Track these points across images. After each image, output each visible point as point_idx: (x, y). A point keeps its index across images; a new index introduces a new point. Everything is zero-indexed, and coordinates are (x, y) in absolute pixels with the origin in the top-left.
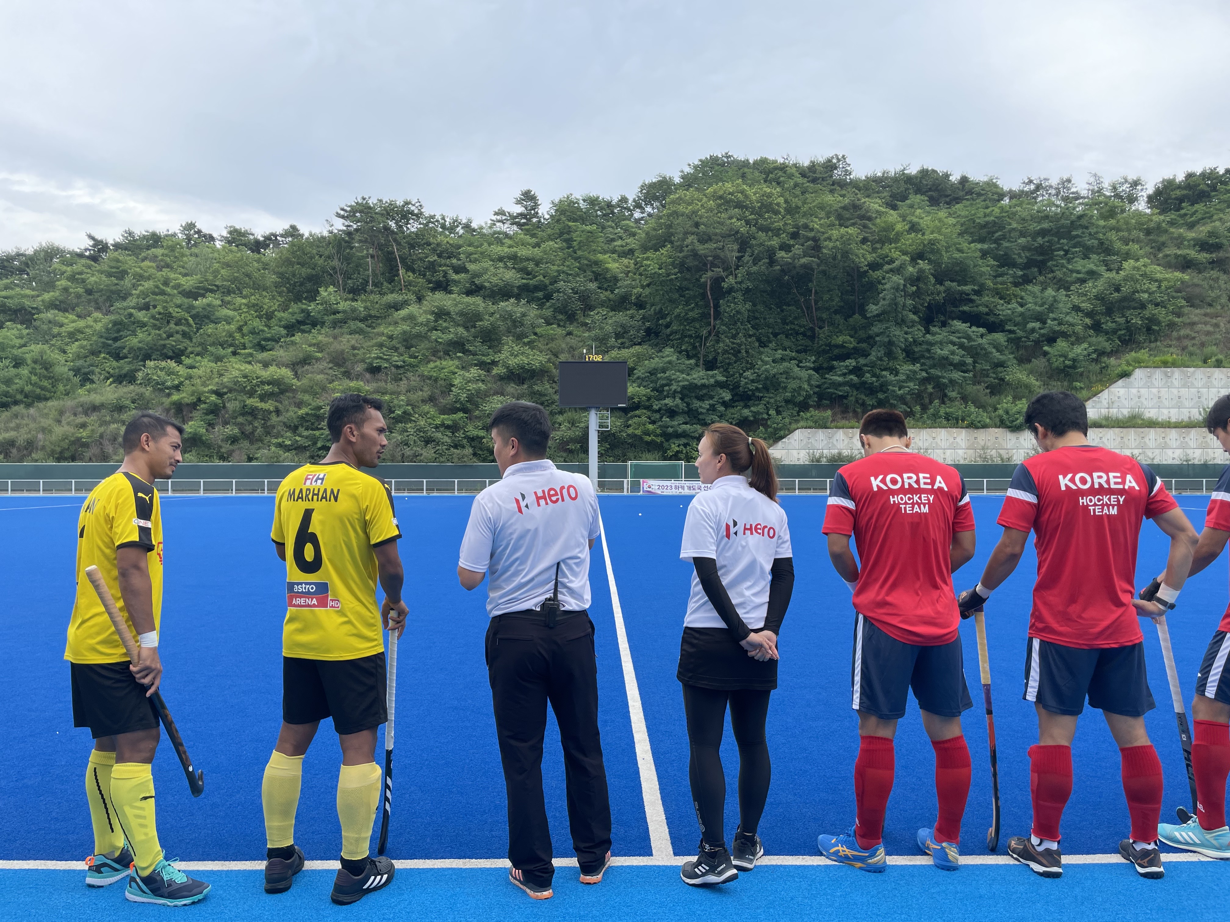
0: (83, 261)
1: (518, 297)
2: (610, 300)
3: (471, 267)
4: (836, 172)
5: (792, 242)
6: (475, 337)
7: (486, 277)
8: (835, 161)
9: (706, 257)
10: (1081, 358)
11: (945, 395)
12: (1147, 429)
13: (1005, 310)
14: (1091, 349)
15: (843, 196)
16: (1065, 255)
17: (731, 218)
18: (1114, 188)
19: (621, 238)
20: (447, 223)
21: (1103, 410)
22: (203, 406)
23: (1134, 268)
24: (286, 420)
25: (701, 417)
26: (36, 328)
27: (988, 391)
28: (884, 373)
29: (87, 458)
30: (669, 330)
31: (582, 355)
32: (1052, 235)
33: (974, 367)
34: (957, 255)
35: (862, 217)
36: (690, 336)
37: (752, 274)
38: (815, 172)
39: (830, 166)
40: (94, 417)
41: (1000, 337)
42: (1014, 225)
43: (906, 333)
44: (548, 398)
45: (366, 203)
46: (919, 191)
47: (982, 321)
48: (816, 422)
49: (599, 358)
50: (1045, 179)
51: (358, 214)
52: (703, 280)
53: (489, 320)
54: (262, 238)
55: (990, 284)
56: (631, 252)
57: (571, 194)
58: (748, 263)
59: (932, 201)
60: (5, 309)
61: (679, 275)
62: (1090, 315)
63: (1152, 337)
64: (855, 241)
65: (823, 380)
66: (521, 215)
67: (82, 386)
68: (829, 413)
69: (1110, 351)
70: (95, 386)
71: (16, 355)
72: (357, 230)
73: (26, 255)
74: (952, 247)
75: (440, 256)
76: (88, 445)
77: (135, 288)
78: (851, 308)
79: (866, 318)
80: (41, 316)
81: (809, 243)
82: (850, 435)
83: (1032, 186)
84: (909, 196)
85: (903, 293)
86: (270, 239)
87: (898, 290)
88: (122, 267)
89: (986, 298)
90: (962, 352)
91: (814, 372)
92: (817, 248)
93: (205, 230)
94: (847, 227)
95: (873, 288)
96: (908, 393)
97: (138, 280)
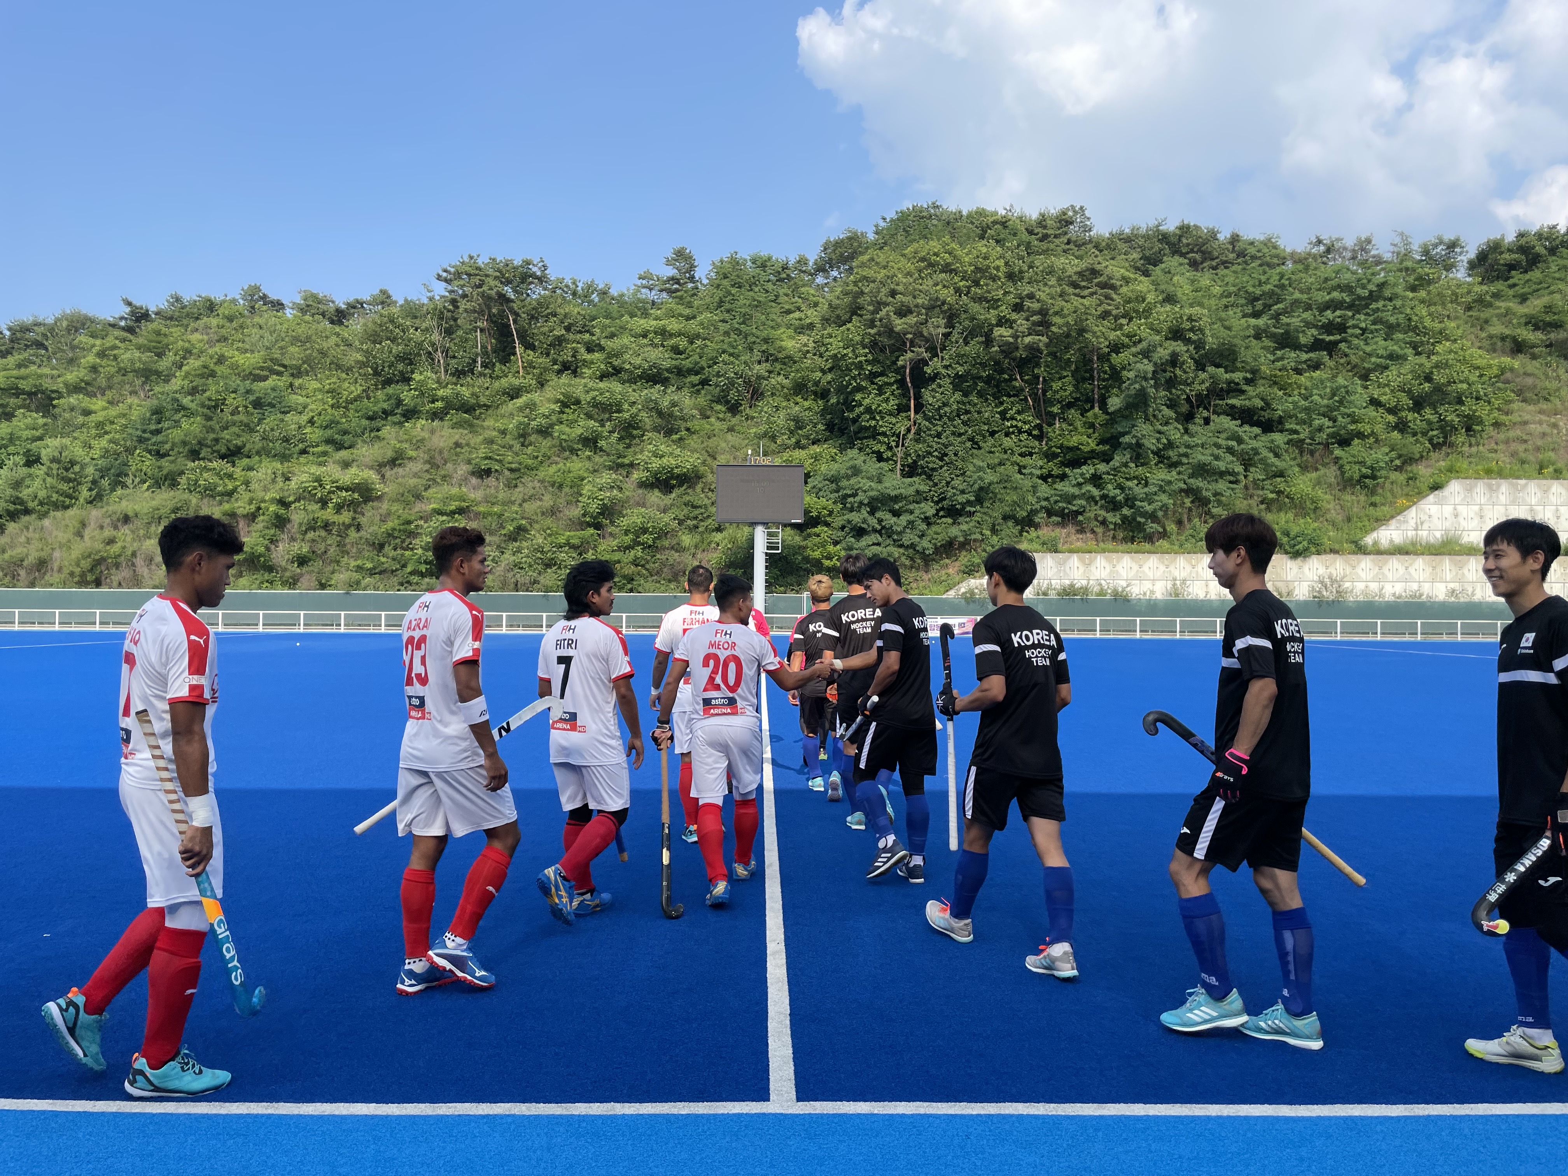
0: (117, 333)
1: (665, 382)
2: (783, 387)
3: (609, 344)
4: (1071, 227)
5: (1014, 316)
6: (611, 432)
7: (626, 357)
8: (1070, 213)
9: (905, 334)
10: (1382, 465)
11: (1208, 512)
12: (1465, 557)
13: (1280, 408)
14: (1394, 454)
15: (1080, 258)
16: (1362, 334)
17: (936, 284)
18: (1426, 252)
19: (799, 309)
20: (579, 289)
21: (1409, 533)
22: (261, 518)
23: (1450, 352)
24: (368, 537)
26: (55, 417)
27: (1263, 506)
28: (1129, 484)
29: (116, 583)
30: (857, 426)
31: (746, 457)
32: (1344, 309)
33: (1246, 476)
34: (1224, 333)
35: (1104, 286)
36: (884, 434)
37: (962, 356)
38: (1045, 227)
39: (1064, 221)
40: (125, 530)
41: (1279, 438)
42: (1297, 295)
43: (1159, 432)
44: (702, 511)
45: (474, 262)
46: (1176, 251)
47: (1255, 418)
49: (767, 461)
50: (1338, 240)
51: (465, 277)
52: (900, 363)
53: (628, 411)
54: (344, 307)
55: (1265, 370)
56: (811, 326)
57: (736, 253)
58: (957, 342)
59: (1194, 265)
60: (17, 392)
61: (870, 357)
62: (1392, 411)
63: (1473, 440)
64: (1093, 315)
65: (1053, 492)
66: (673, 279)
67: (113, 490)
68: (1060, 533)
69: (1417, 456)
70: (128, 491)
71: (29, 451)
72: (464, 296)
73: (44, 325)
74: (1219, 324)
75: (568, 329)
76: (117, 566)
77: (180, 367)
78: (1090, 401)
79: (1107, 413)
80: (62, 401)
81: (1035, 318)
82: (1087, 561)
83: (1322, 248)
84: (1165, 258)
85: (1152, 382)
86: (354, 307)
87: (1145, 379)
88: (165, 341)
89: (1262, 388)
90: (1229, 458)
91: (1040, 481)
92: (1045, 324)
93: (273, 296)
94: (1083, 297)
95: (1116, 376)
96: (1161, 509)
97: (184, 358)
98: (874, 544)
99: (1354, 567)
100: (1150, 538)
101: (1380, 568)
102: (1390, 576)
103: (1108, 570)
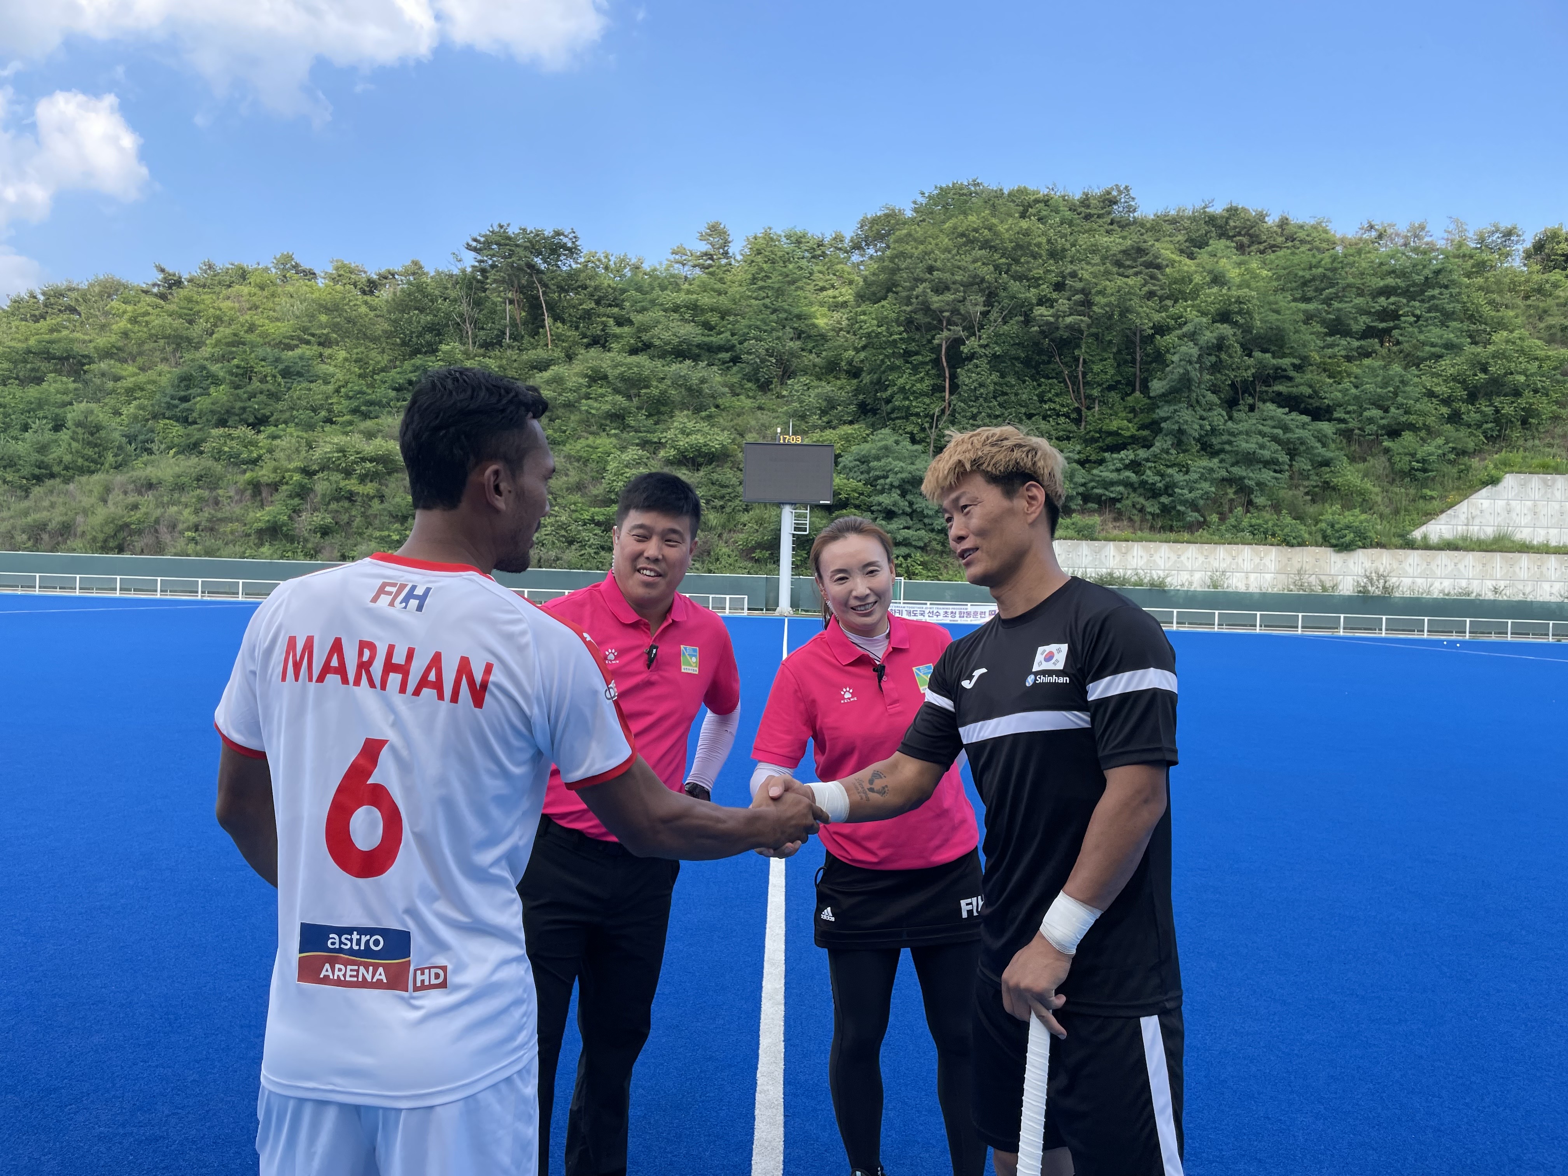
0: (149, 299)
1: (696, 358)
2: (815, 366)
3: (637, 318)
4: (1115, 207)
5: (1055, 295)
6: (639, 408)
7: (656, 331)
8: (1115, 193)
9: (942, 312)
10: (1433, 458)
11: (1250, 503)
12: (1517, 555)
13: (1332, 394)
14: (1446, 448)
15: (1124, 238)
16: (1416, 322)
17: (975, 261)
18: (1482, 240)
19: (833, 286)
20: (611, 263)
21: (1460, 528)
22: (285, 487)
23: (1507, 341)
24: (392, 509)
25: (926, 521)
26: (86, 383)
27: (1309, 498)
28: (1170, 471)
29: (138, 550)
30: (890, 406)
31: (775, 436)
32: (1398, 295)
33: (1291, 466)
34: (1273, 317)
35: (1149, 265)
36: (917, 415)
37: (1000, 335)
38: (1088, 207)
39: (1109, 201)
40: (150, 496)
41: (1327, 427)
42: (1351, 280)
43: (1202, 418)
44: (729, 490)
45: (504, 232)
46: (1223, 234)
47: (1303, 406)
48: (1079, 532)
49: (798, 440)
50: (1390, 225)
51: (495, 246)
52: (936, 342)
53: (657, 387)
54: (375, 277)
55: (1316, 357)
56: (844, 304)
57: (770, 229)
58: (995, 321)
59: (1241, 248)
60: (48, 356)
61: (905, 335)
62: (1446, 402)
63: (1528, 433)
64: (1137, 295)
65: (1090, 477)
66: (706, 254)
67: (137, 456)
68: (1096, 519)
69: (1472, 450)
70: (153, 457)
71: (57, 415)
72: (493, 266)
73: (78, 290)
74: (1267, 307)
75: (598, 302)
76: (140, 532)
77: (211, 334)
78: (1131, 384)
79: (1149, 398)
80: (93, 366)
81: (1077, 297)
82: (1124, 550)
83: (1374, 234)
84: (1211, 242)
85: (1197, 366)
86: (386, 278)
87: (1190, 362)
88: (197, 308)
89: (1310, 375)
90: (1275, 446)
91: (1079, 467)
92: (1088, 303)
93: (305, 265)
94: (1128, 277)
95: (1159, 358)
96: (1201, 498)
97: (215, 325)
98: (905, 528)
99: (1401, 562)
100: (1191, 528)
101: (1428, 564)
102: (1438, 573)
103: (1144, 559)
